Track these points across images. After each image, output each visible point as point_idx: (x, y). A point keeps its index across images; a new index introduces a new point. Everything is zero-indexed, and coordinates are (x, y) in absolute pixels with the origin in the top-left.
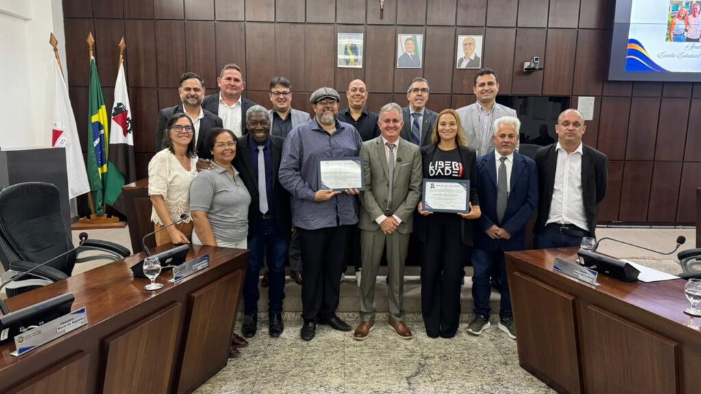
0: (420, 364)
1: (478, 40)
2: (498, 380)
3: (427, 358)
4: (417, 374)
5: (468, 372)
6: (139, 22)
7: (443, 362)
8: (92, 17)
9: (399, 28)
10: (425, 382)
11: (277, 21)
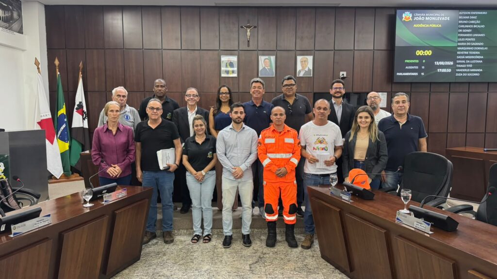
0: (260, 257)
1: (310, 59)
2: (305, 265)
3: (265, 253)
4: (256, 262)
5: (289, 261)
6: (95, 51)
7: (274, 256)
8: (65, 48)
9: (259, 52)
10: (260, 266)
11: (183, 48)
